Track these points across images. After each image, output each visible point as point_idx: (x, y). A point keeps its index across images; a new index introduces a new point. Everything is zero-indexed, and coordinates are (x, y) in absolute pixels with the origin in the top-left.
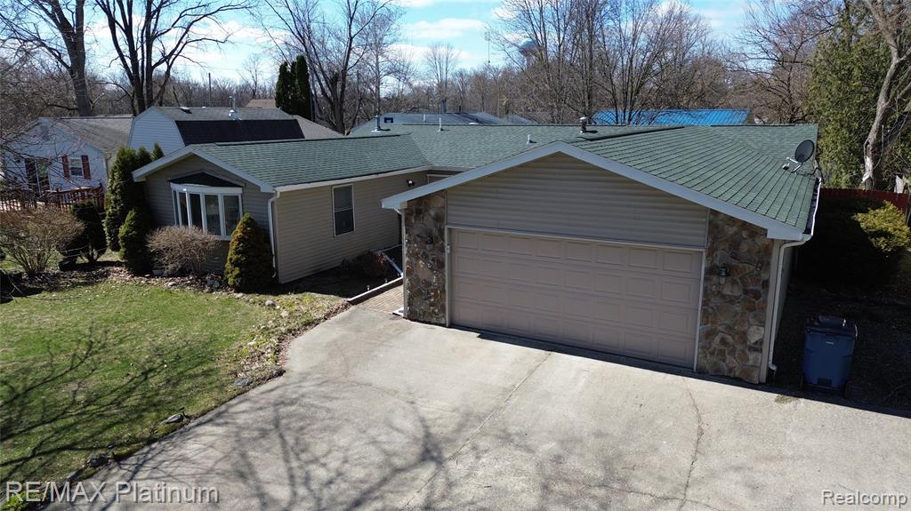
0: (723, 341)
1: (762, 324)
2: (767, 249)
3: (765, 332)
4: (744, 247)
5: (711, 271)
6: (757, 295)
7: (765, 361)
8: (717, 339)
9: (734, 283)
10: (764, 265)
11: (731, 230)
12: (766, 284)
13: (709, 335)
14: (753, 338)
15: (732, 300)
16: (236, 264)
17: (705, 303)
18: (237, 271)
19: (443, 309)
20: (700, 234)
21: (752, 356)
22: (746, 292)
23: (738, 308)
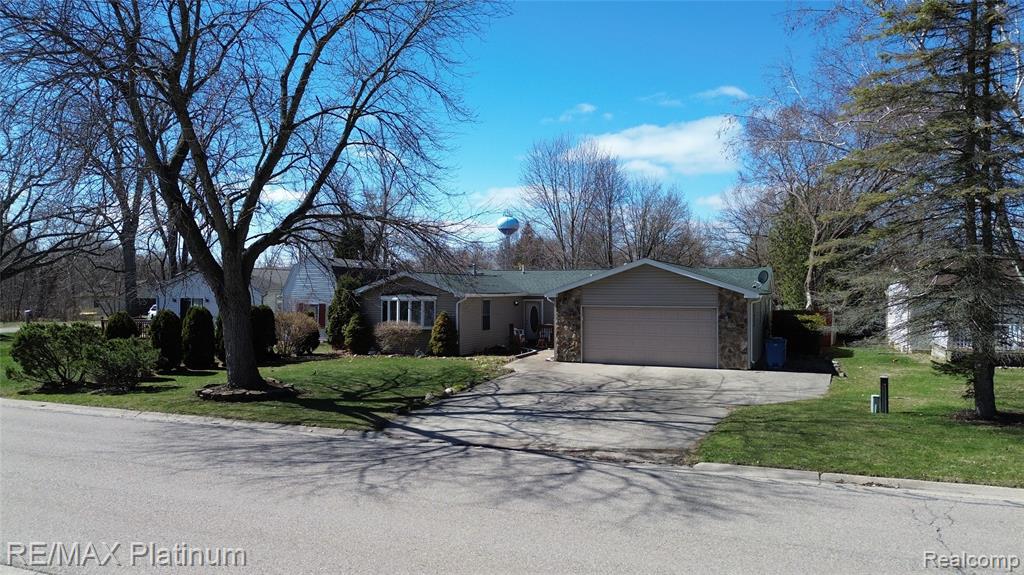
0: (730, 351)
1: (746, 340)
2: (745, 305)
3: (748, 344)
4: (735, 304)
5: (721, 317)
6: (742, 326)
7: (750, 358)
8: (727, 350)
9: (732, 322)
10: (744, 311)
11: (729, 297)
12: (746, 321)
13: (723, 348)
14: (743, 348)
15: (731, 330)
16: (438, 340)
17: (720, 333)
18: (440, 344)
19: (579, 352)
20: (714, 300)
21: (743, 356)
22: (738, 325)
23: (735, 333)
